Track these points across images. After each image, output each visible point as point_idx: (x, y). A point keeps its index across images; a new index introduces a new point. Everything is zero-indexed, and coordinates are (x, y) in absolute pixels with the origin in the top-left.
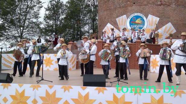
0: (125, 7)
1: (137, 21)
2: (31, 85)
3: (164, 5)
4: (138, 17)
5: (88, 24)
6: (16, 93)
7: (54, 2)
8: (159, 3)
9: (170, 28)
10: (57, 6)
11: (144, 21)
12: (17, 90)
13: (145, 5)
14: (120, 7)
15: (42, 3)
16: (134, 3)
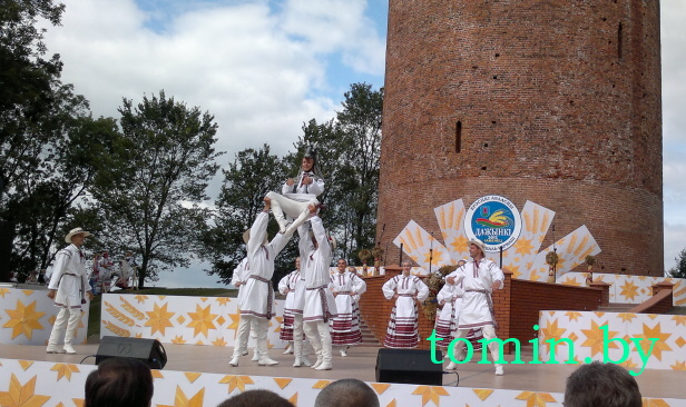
0: (459, 178)
1: (493, 219)
2: (223, 376)
3: (565, 177)
4: (495, 206)
5: (344, 221)
6: (176, 399)
7: (252, 157)
8: (552, 171)
9: (585, 239)
10: (257, 167)
11: (512, 217)
12: (179, 391)
13: (515, 175)
14: (443, 178)
15: (215, 153)
16: (484, 168)
